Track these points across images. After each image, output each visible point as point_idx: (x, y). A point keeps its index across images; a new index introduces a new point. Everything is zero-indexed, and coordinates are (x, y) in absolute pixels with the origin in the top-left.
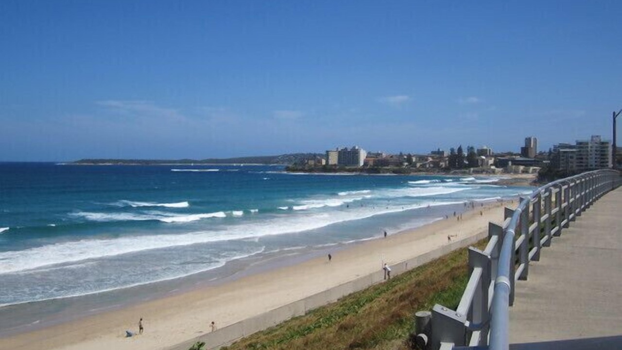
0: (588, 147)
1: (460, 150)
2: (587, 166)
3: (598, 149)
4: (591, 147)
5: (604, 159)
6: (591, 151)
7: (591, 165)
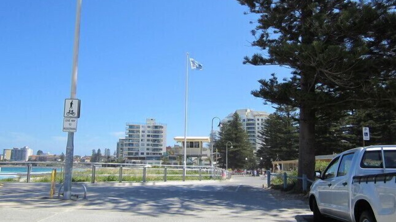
0: (139, 132)
1: (99, 150)
2: (137, 154)
3: (151, 134)
4: (143, 132)
5: (157, 145)
6: (143, 136)
7: (142, 154)
